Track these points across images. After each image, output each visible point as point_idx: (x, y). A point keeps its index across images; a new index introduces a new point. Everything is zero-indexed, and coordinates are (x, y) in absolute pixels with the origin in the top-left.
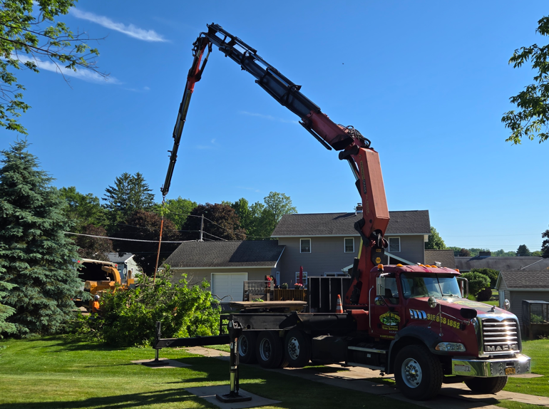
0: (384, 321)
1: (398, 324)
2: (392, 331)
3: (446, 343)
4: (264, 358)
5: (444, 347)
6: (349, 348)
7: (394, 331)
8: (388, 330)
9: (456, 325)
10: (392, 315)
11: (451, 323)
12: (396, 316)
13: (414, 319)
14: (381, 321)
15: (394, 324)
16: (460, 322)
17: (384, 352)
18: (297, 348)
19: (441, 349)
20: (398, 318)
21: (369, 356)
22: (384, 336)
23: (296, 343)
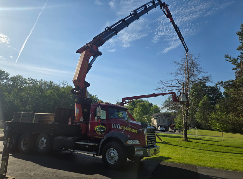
0: (97, 129)
1: (105, 131)
2: (101, 134)
3: (131, 140)
4: (23, 148)
5: (130, 142)
6: (76, 142)
7: (102, 134)
8: (99, 134)
9: (136, 132)
10: (102, 126)
11: (133, 131)
12: (104, 127)
13: (114, 128)
14: (96, 129)
15: (103, 131)
16: (138, 130)
17: (97, 145)
18: (44, 144)
19: (129, 143)
20: (105, 128)
21: (87, 147)
22: (96, 137)
23: (45, 141)
